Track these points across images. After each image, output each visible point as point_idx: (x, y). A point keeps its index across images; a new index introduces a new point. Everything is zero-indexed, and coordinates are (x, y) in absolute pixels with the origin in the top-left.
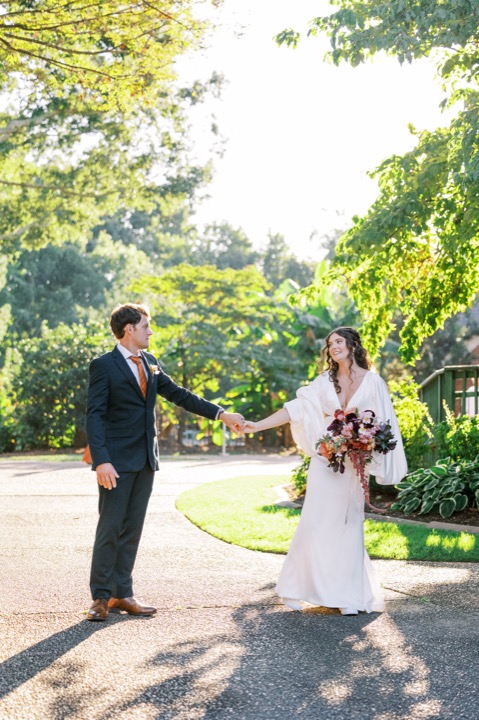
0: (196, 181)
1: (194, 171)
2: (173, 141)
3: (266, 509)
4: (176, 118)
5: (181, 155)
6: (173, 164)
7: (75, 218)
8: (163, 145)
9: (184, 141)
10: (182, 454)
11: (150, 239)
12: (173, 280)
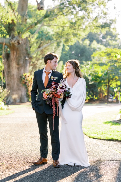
0: (111, 23)
1: (111, 20)
2: (104, 12)
3: (104, 123)
4: (104, 5)
5: (107, 16)
6: (104, 19)
7: (78, 36)
8: (101, 13)
9: (108, 12)
10: (107, 103)
11: (107, 42)
12: (105, 53)
